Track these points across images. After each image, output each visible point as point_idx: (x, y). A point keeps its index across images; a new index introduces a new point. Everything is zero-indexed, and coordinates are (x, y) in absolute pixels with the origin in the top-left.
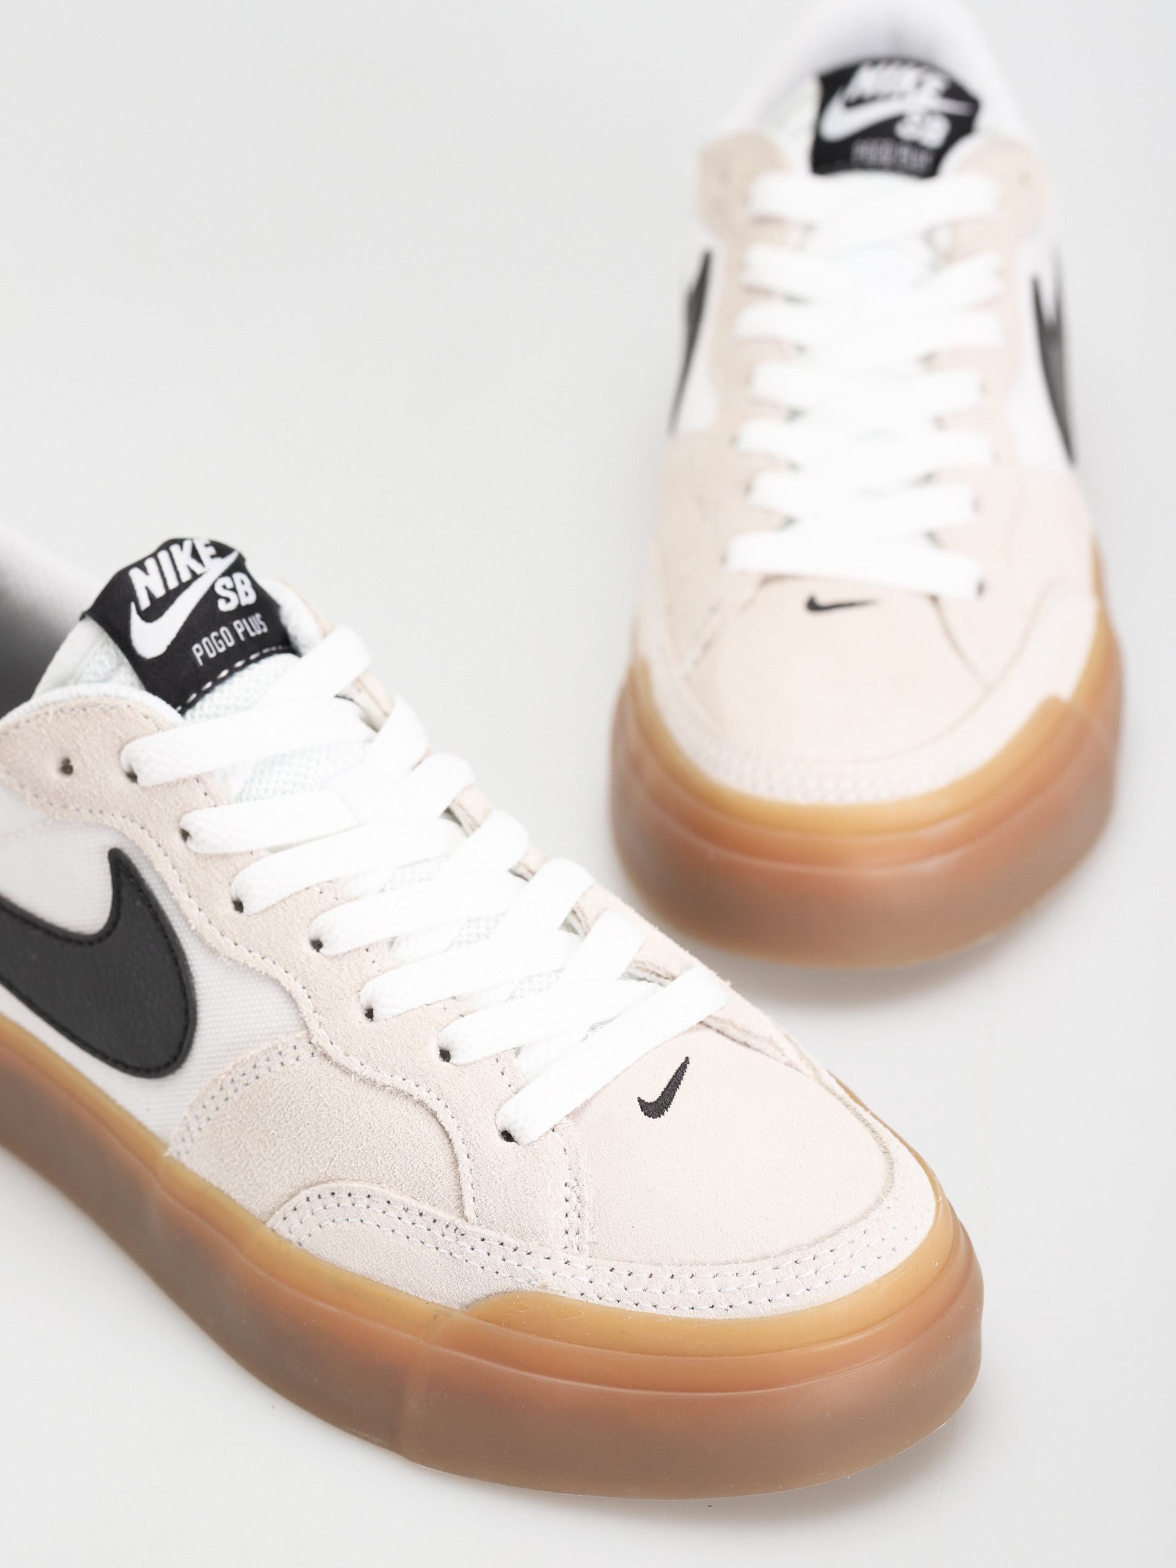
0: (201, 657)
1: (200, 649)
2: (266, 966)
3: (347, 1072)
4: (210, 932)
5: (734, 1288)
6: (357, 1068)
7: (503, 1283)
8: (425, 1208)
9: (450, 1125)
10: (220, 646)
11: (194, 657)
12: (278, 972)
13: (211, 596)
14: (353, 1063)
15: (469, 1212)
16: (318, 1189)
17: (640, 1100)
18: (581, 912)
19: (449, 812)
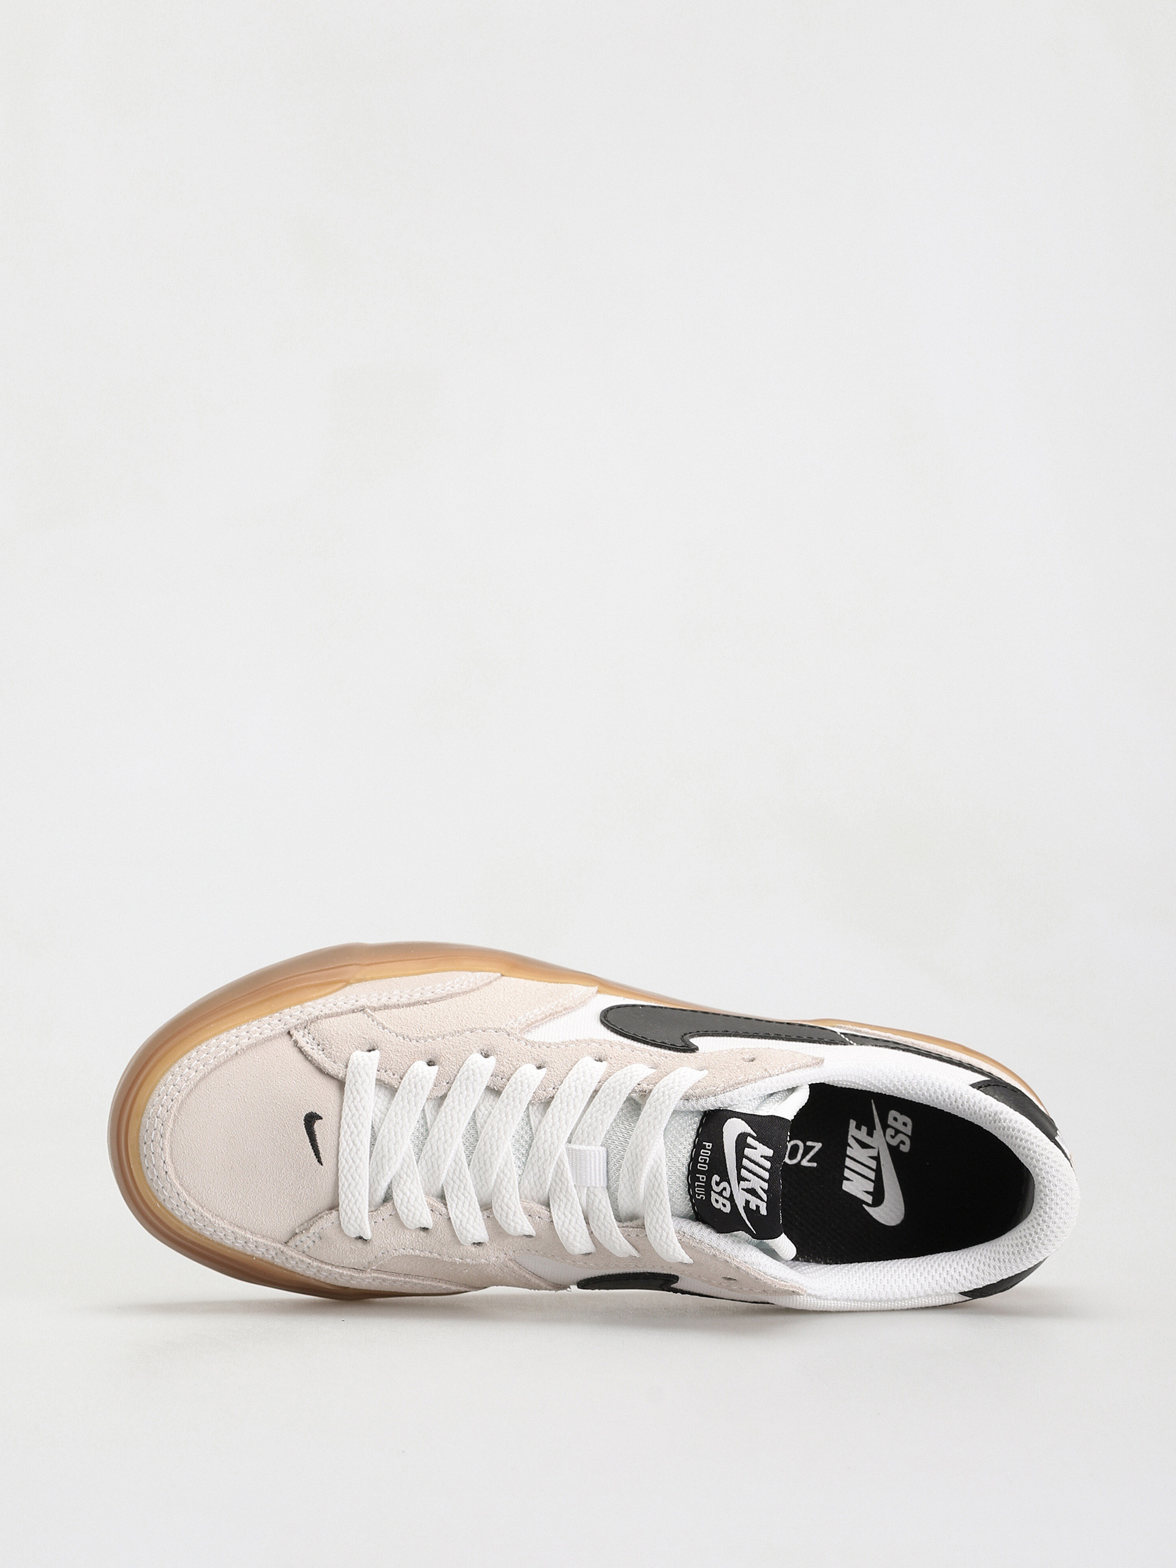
0: (705, 1145)
11: (709, 1142)
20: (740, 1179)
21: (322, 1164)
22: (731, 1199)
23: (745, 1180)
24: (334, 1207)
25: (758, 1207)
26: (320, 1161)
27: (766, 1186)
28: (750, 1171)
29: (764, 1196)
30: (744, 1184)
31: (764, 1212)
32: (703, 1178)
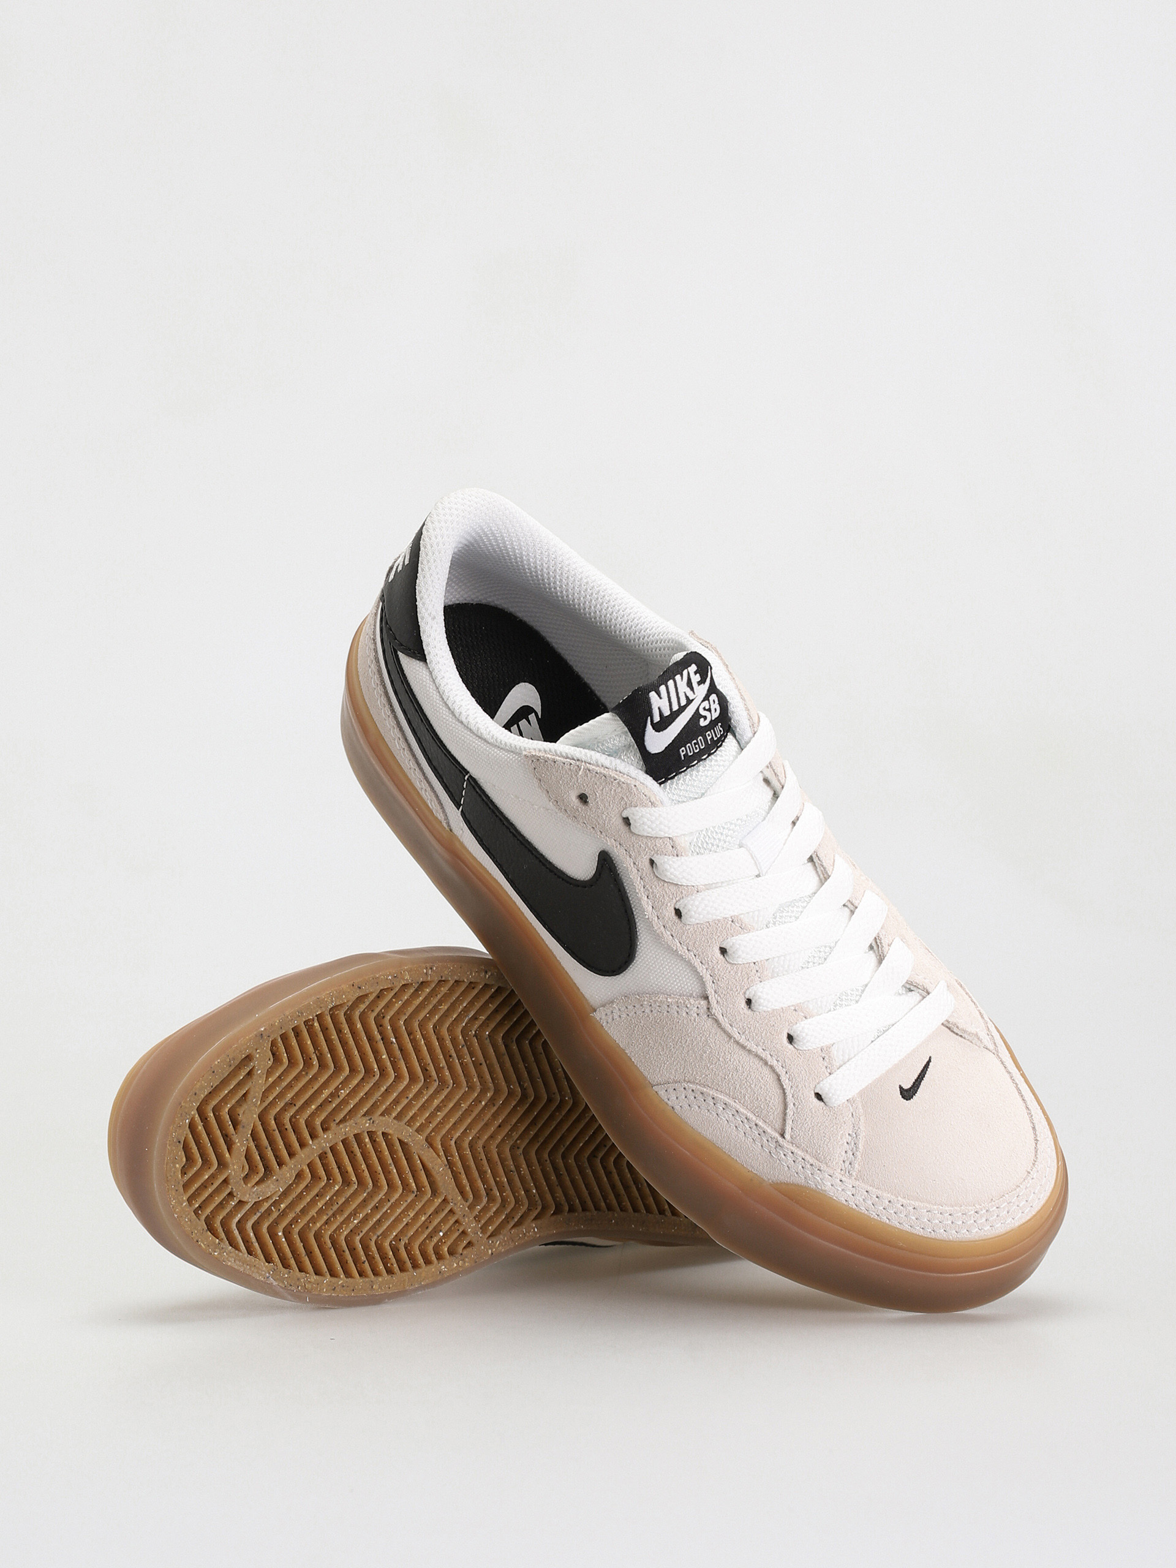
0: (684, 755)
1: (685, 750)
2: (690, 956)
3: (730, 1036)
4: (657, 925)
5: (937, 1221)
6: (737, 1036)
7: (801, 1181)
8: (760, 1123)
9: (786, 1083)
10: (696, 748)
11: (680, 755)
12: (696, 962)
13: (697, 716)
14: (734, 1032)
15: (787, 1136)
16: (693, 1087)
17: (901, 1087)
18: (880, 940)
19: (811, 859)
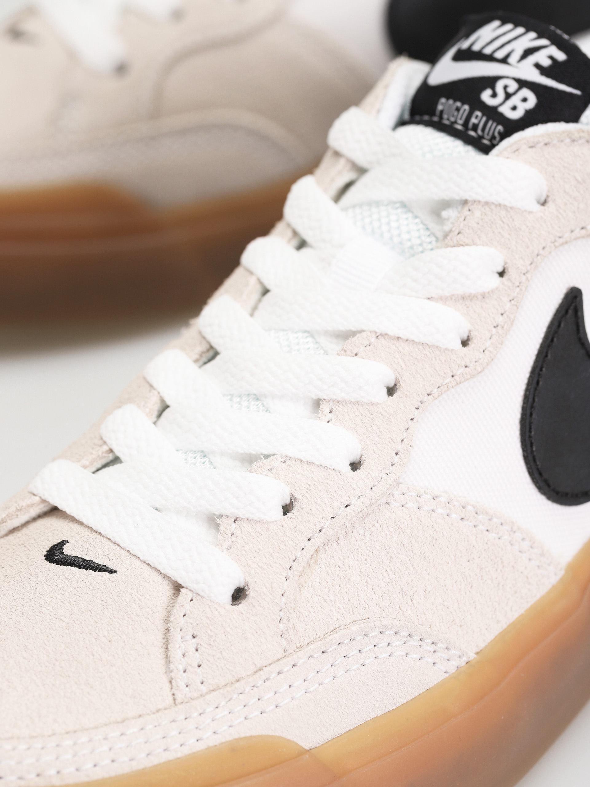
20: (504, 61)
21: (116, 572)
22: (522, 84)
23: (508, 56)
24: (177, 588)
25: (551, 58)
26: (112, 572)
27: (533, 35)
28: (503, 46)
29: (544, 42)
30: (513, 59)
31: (561, 56)
32: (477, 117)
